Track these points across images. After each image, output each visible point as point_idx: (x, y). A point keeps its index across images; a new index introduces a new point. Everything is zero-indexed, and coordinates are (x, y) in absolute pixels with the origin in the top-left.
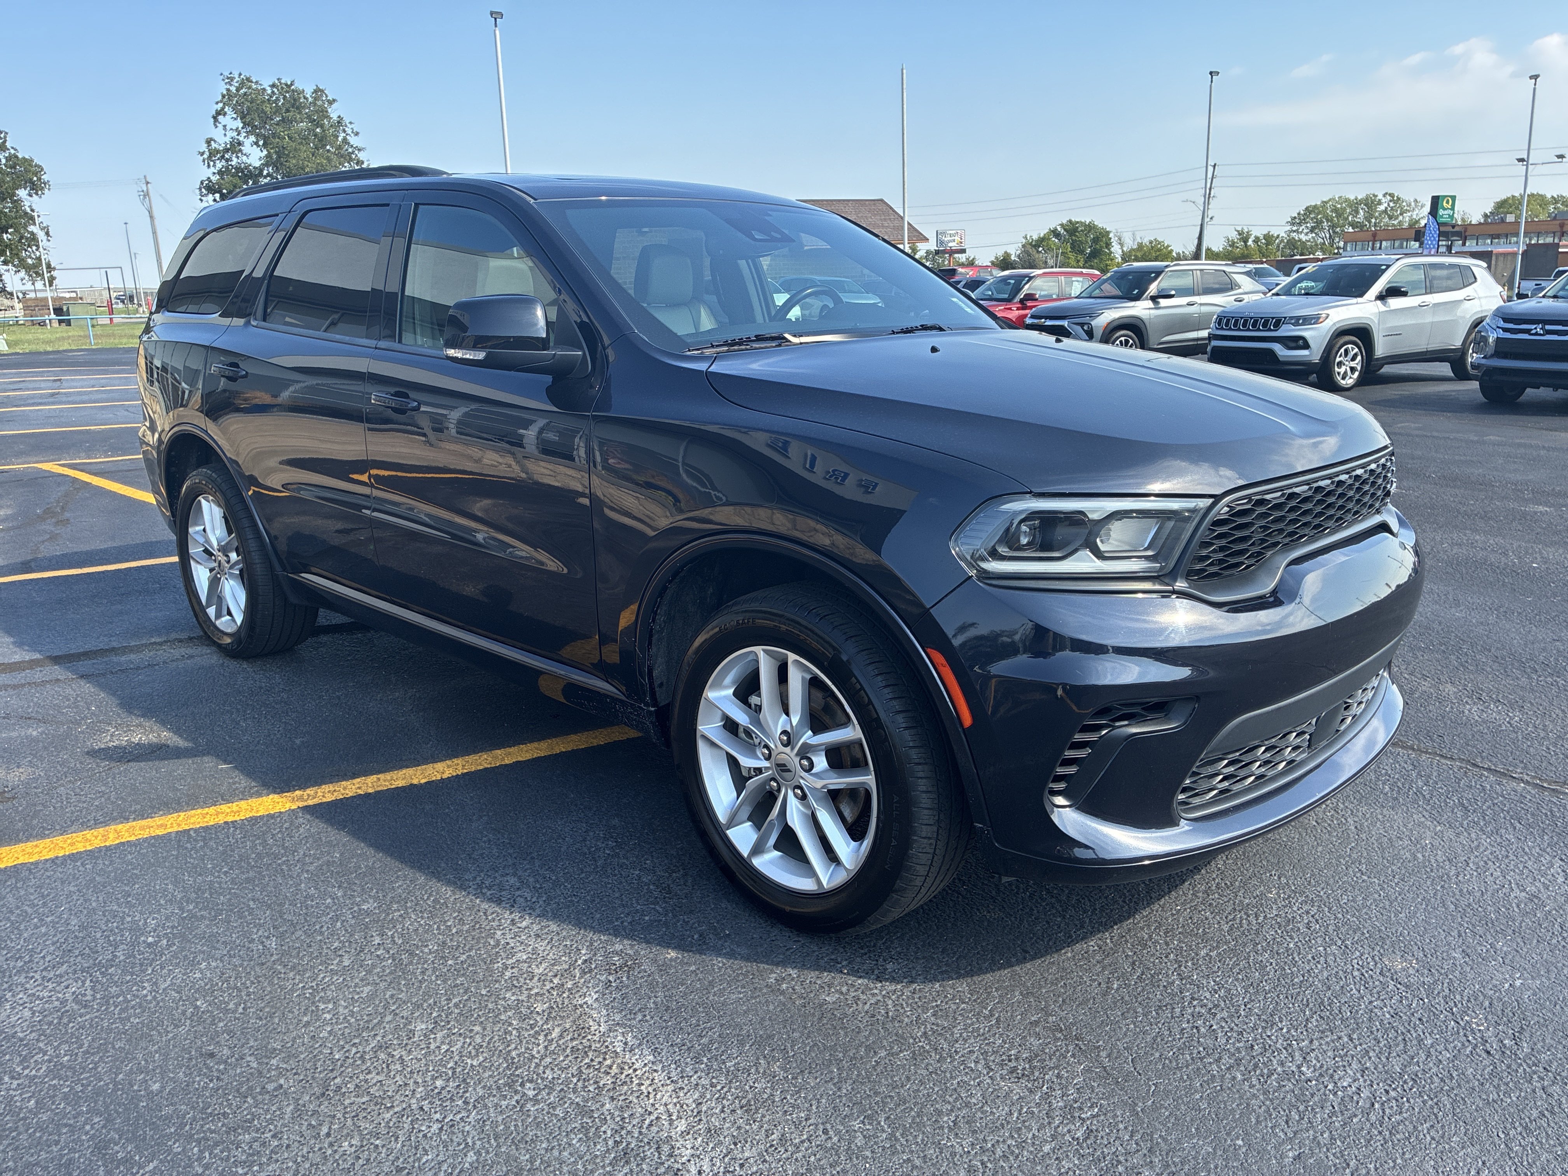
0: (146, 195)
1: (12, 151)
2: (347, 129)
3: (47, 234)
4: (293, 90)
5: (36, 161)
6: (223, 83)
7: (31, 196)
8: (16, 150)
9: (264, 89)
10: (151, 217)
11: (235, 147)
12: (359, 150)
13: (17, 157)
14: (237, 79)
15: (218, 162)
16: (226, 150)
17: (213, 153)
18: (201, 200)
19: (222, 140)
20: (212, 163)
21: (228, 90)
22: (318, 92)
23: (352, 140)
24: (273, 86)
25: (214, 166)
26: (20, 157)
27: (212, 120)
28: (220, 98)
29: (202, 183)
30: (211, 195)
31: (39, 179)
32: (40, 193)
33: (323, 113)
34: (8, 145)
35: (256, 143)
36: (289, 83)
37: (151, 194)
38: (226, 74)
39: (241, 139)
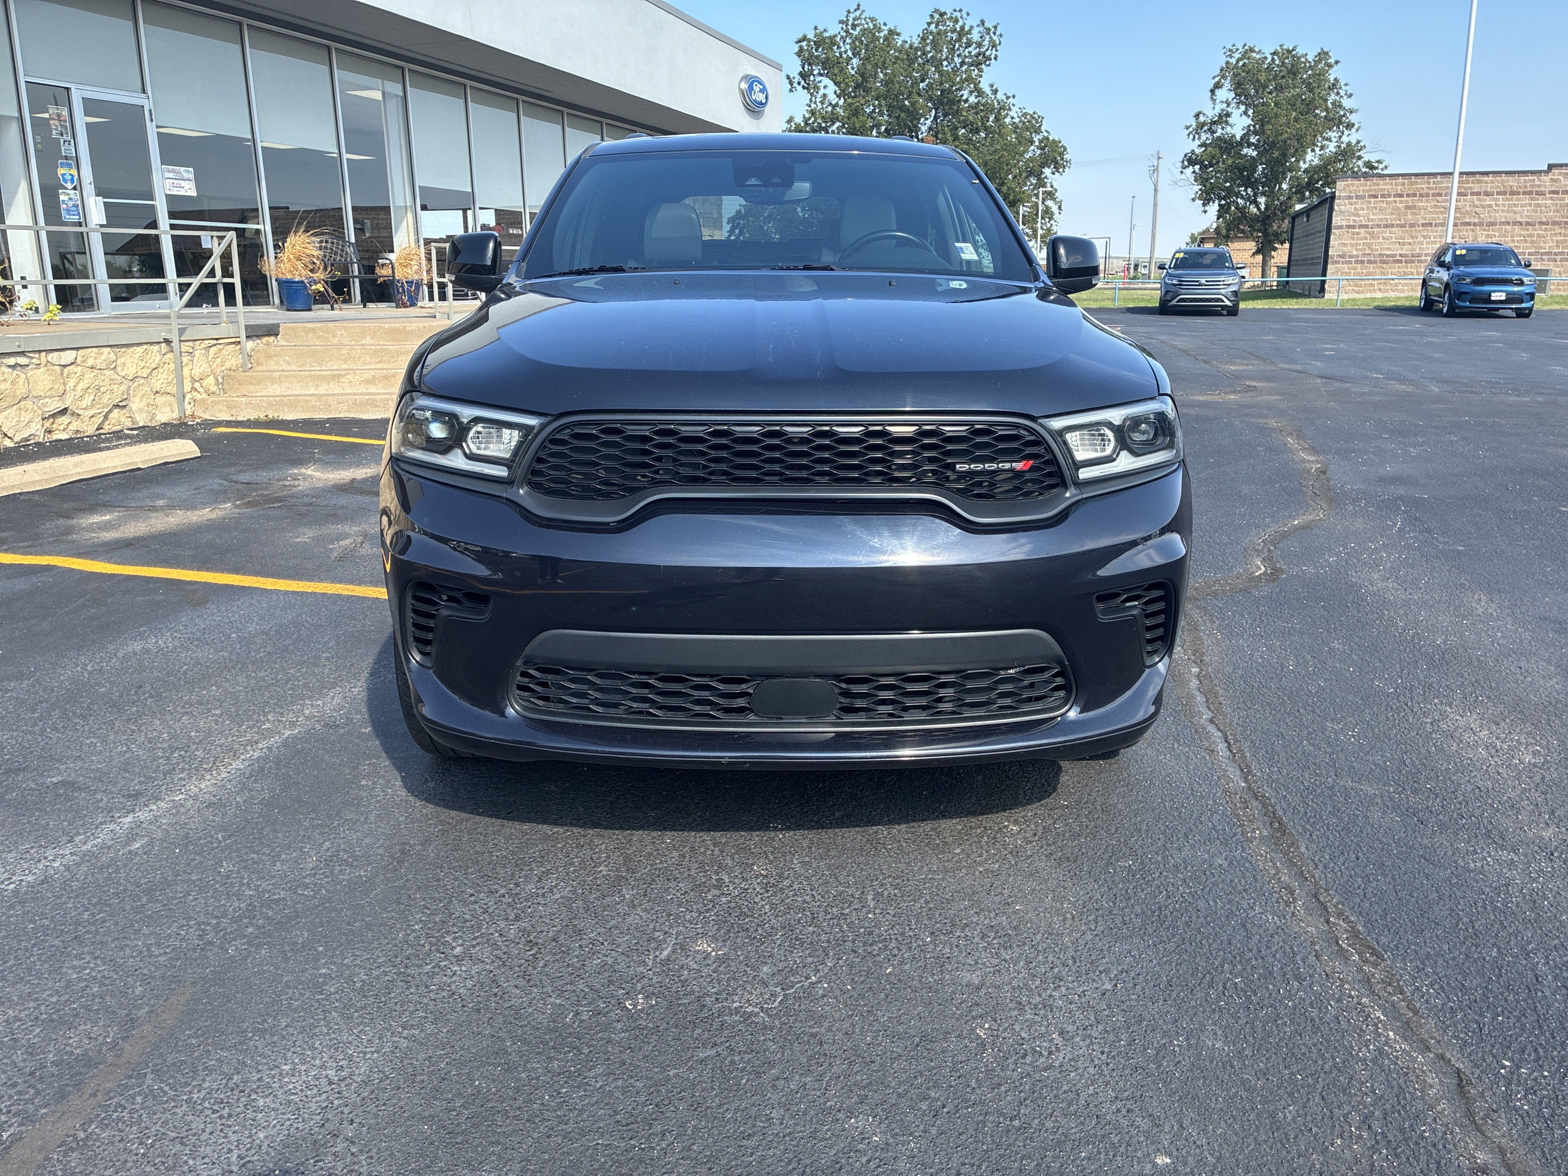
0: (1156, 170)
1: (1046, 134)
2: (1340, 91)
3: (1060, 208)
4: (1293, 56)
5: (1063, 143)
6: (1224, 56)
7: (1053, 174)
8: (1048, 132)
9: (1266, 58)
10: (1156, 190)
11: (1223, 118)
12: (1351, 112)
13: (1048, 139)
14: (1241, 50)
15: (1203, 134)
16: (1214, 123)
17: (1201, 126)
18: (1182, 172)
19: (1211, 112)
20: (1197, 136)
21: (1227, 63)
22: (1323, 55)
23: (1346, 103)
24: (1274, 53)
25: (1199, 138)
26: (1051, 138)
27: (1210, 93)
28: (1218, 72)
29: (1186, 156)
30: (1191, 167)
31: (1062, 159)
32: (1061, 170)
33: (1320, 76)
34: (1043, 129)
35: (1245, 113)
36: (1291, 48)
37: (1160, 168)
38: (1229, 46)
39: (1229, 110)
